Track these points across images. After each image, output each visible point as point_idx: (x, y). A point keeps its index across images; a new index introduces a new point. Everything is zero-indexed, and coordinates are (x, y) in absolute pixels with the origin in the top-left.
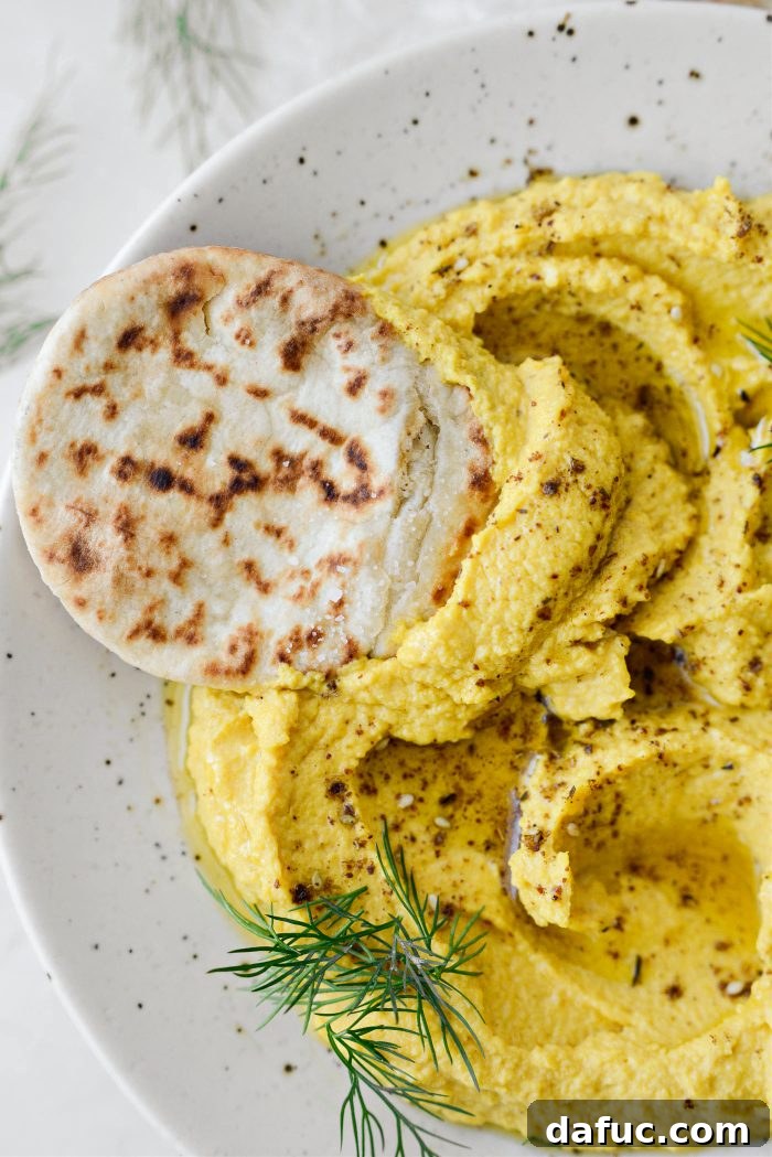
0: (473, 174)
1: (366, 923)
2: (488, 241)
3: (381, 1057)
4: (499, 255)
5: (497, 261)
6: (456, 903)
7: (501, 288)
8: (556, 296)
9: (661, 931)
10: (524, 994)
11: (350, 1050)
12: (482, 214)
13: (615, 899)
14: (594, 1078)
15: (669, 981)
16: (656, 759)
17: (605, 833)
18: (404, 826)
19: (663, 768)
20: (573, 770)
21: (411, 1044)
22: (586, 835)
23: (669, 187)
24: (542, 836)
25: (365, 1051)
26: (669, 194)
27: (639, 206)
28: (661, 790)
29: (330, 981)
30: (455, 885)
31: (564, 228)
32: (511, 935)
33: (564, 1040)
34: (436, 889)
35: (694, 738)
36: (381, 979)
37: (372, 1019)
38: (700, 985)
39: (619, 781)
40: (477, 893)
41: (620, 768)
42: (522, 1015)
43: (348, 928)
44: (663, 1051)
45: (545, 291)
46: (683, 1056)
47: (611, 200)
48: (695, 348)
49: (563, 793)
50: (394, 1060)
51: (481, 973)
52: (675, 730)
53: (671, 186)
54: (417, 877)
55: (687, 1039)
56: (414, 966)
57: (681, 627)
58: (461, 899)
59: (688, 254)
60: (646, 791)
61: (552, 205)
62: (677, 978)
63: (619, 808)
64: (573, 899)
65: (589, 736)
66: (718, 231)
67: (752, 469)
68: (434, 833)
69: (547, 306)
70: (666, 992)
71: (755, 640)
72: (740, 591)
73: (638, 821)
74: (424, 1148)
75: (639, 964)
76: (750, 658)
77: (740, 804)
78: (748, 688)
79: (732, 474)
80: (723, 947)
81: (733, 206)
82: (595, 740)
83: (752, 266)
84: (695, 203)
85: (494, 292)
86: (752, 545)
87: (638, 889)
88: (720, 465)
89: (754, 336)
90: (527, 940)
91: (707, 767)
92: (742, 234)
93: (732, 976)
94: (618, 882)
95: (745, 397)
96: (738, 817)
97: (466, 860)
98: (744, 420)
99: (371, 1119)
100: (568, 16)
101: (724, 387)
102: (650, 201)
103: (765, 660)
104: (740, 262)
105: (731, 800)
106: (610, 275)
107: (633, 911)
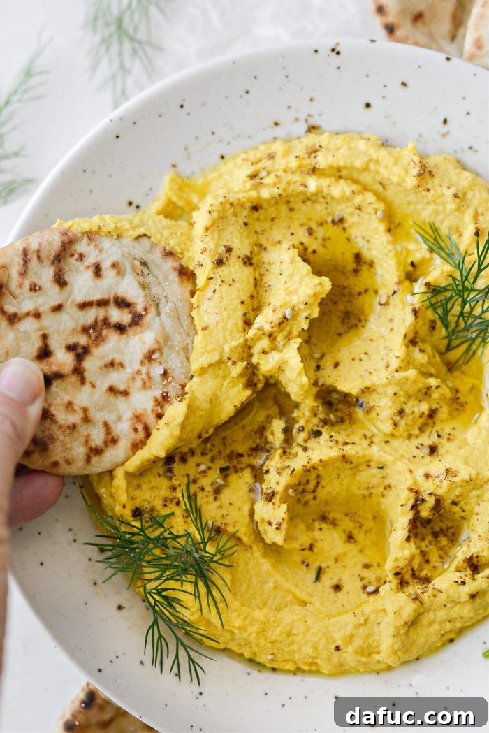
0: (276, 124)
1: (171, 533)
2: (280, 163)
3: (171, 606)
4: (285, 171)
5: (284, 174)
6: (223, 526)
7: (284, 190)
8: (315, 198)
9: (334, 554)
10: (254, 580)
11: (155, 600)
12: (278, 147)
13: (310, 534)
14: (287, 629)
15: (335, 582)
16: (341, 458)
17: (309, 497)
18: (199, 482)
19: (344, 464)
20: (296, 460)
21: (188, 599)
22: (299, 496)
23: (383, 144)
24: (273, 494)
25: (163, 601)
26: (382, 148)
27: (365, 153)
28: (342, 475)
29: (149, 562)
30: (223, 516)
31: (322, 160)
32: (251, 547)
33: (274, 607)
34: (212, 518)
35: (363, 449)
36: (176, 563)
37: (171, 584)
38: (352, 584)
39: (320, 468)
40: (234, 522)
41: (320, 461)
43: (162, 534)
44: (327, 618)
45: (309, 194)
46: (338, 622)
48: (388, 234)
49: (288, 472)
50: (179, 608)
51: (232, 566)
52: (353, 443)
53: (385, 144)
54: (203, 510)
55: (340, 614)
56: (195, 558)
57: (362, 387)
58: (226, 524)
59: (389, 182)
60: (334, 476)
61: (318, 147)
62: (340, 580)
63: (318, 483)
64: (287, 530)
65: (306, 441)
66: (407, 172)
67: (412, 305)
68: (215, 487)
69: (309, 203)
70: (333, 587)
71: (403, 399)
72: (397, 371)
73: (328, 492)
74: (190, 658)
75: (320, 571)
76: (399, 409)
77: (385, 488)
78: (396, 425)
79: (401, 306)
80: (367, 566)
81: (416, 159)
82: (309, 444)
83: (424, 193)
84: (396, 155)
85: (280, 191)
86: (407, 347)
87: (324, 530)
88: (395, 301)
89: (422, 232)
90: (260, 551)
91: (369, 466)
92: (420, 175)
93: (370, 583)
94: (313, 525)
95: (413, 264)
96: (383, 496)
97: (231, 504)
98: (411, 277)
99: (162, 640)
100: (338, 44)
101: (402, 258)
102: (371, 151)
103: (407, 411)
104: (417, 190)
105: (380, 486)
106: (345, 189)
107: (320, 541)
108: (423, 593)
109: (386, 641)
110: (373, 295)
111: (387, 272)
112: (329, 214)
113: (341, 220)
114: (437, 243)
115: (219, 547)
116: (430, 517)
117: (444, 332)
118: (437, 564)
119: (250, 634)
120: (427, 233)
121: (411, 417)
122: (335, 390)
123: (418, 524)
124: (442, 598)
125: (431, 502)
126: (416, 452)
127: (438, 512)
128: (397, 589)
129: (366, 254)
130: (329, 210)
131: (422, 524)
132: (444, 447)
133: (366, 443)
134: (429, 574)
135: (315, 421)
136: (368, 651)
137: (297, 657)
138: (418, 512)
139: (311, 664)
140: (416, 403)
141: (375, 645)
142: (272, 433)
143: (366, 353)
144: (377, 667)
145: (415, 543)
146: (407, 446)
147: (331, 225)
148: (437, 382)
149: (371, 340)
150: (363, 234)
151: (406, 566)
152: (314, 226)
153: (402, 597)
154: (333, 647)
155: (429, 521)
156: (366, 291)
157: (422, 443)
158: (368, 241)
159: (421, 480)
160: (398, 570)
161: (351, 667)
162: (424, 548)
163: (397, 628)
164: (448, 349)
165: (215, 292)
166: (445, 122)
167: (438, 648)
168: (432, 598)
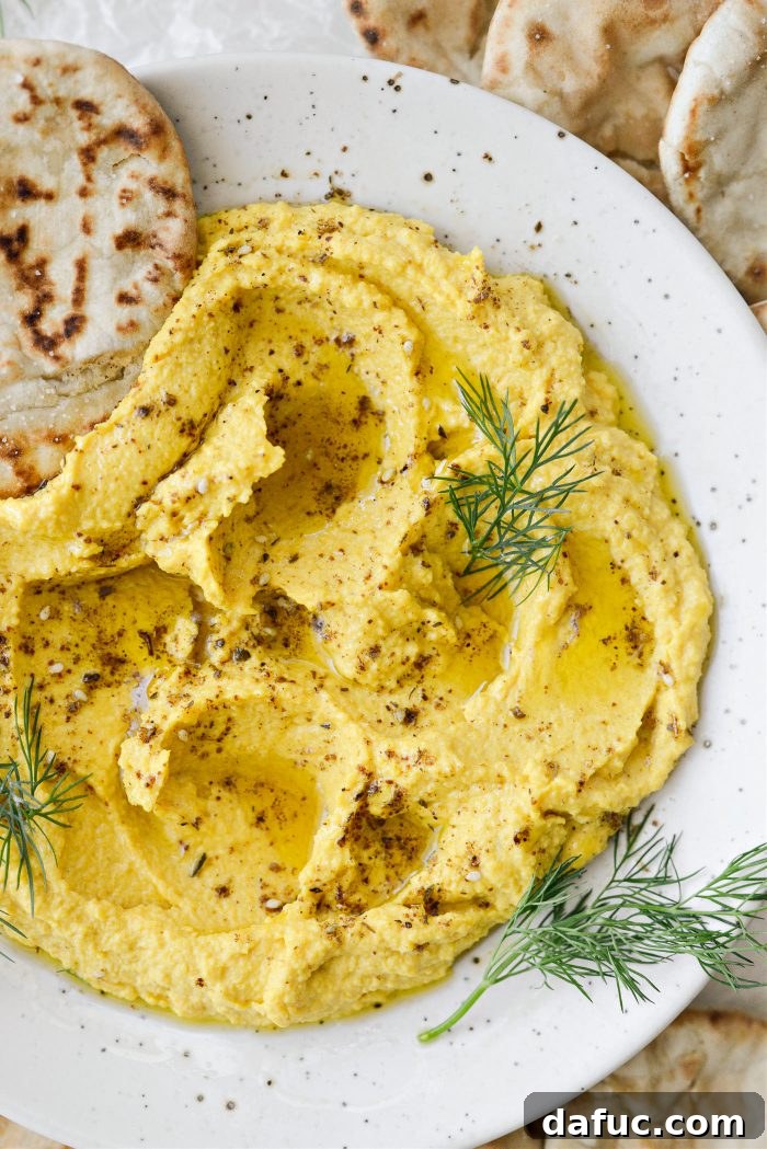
0: (284, 174)
2: (273, 238)
4: (279, 251)
5: (277, 255)
6: (70, 764)
7: (273, 279)
8: (317, 299)
9: (230, 840)
10: (100, 855)
12: (278, 213)
13: (201, 802)
14: (131, 938)
15: (222, 882)
16: (269, 700)
17: (211, 747)
18: (48, 688)
19: (273, 710)
20: (201, 687)
22: (194, 743)
23: (437, 241)
24: (154, 732)
26: (434, 248)
27: (406, 249)
28: (267, 727)
30: (74, 749)
31: (338, 247)
32: (106, 804)
33: (120, 901)
34: (57, 748)
35: (305, 693)
38: (246, 892)
39: (233, 708)
40: (89, 761)
41: (236, 697)
42: (93, 870)
44: (194, 934)
45: (308, 292)
46: (209, 944)
47: (384, 236)
48: (415, 378)
49: (184, 703)
51: (70, 827)
52: (292, 681)
53: (440, 241)
54: (45, 733)
55: (217, 931)
56: (14, 805)
57: (323, 601)
58: (75, 761)
59: (433, 301)
60: (254, 724)
61: (337, 225)
62: (230, 881)
63: (228, 729)
64: (162, 791)
65: (223, 663)
66: (461, 291)
67: (426, 493)
68: (71, 701)
69: (307, 305)
70: (216, 890)
71: (381, 632)
72: (380, 588)
73: (241, 746)
75: (203, 861)
76: (372, 644)
77: (327, 759)
78: (363, 668)
79: (409, 491)
80: (276, 868)
81: (479, 276)
82: (227, 669)
83: (478, 329)
84: (451, 263)
85: (265, 280)
86: (405, 554)
87: (224, 800)
88: (403, 481)
89: (467, 387)
90: (119, 811)
91: (309, 720)
92: (477, 301)
93: (274, 894)
94: (209, 789)
95: (441, 432)
96: (323, 769)
97: (90, 732)
98: (435, 451)
100: (399, 75)
101: (427, 419)
102: (415, 248)
103: (383, 650)
104: (470, 323)
105: (321, 753)
106: (364, 297)
107: (213, 817)
108: (345, 927)
109: (274, 982)
110: (375, 464)
111: (400, 435)
112: (334, 328)
113: (351, 342)
114: (485, 404)
115: (58, 793)
116: (384, 817)
117: (466, 545)
118: (379, 888)
119: (73, 935)
120: (475, 392)
121: (387, 661)
122: (285, 596)
123: (364, 822)
124: (375, 938)
125: (388, 795)
126: (384, 715)
127: (397, 811)
128: (311, 913)
129: (378, 402)
130: (335, 323)
131: (370, 825)
132: (430, 715)
133: (314, 683)
134: (364, 901)
135: (245, 635)
136: (242, 997)
137: (139, 982)
138: (367, 805)
139: (159, 997)
140: (400, 641)
141: (257, 989)
142: (176, 640)
143: (342, 550)
144: (258, 1022)
145: (352, 850)
146: (373, 702)
147: (334, 345)
148: (440, 616)
149: (355, 532)
150: (379, 369)
151: (331, 882)
152: (308, 342)
153: (314, 925)
154: (193, 979)
155: (381, 822)
156: (366, 456)
157: (398, 703)
158: (384, 383)
159: (380, 758)
160: (318, 885)
161: (218, 1014)
162: (365, 861)
163: (293, 973)
164: (468, 571)
165: (115, 447)
166: (539, 227)
167: (354, 1013)
168: (357, 938)
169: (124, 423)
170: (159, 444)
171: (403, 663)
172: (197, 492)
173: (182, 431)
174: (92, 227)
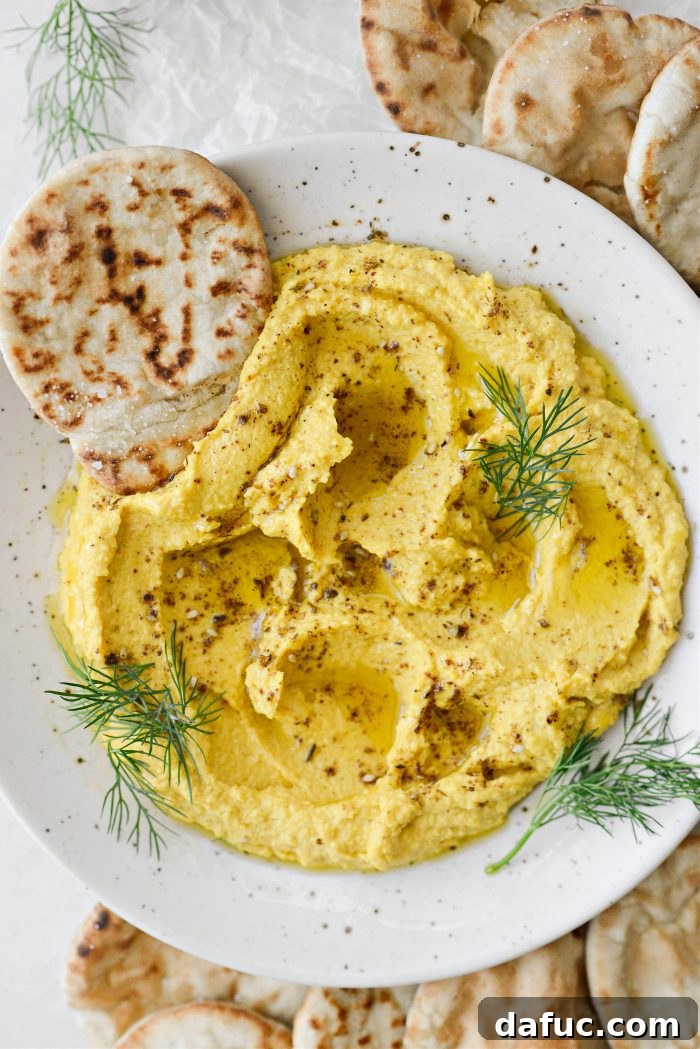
0: (335, 224)
1: (147, 687)
2: (331, 275)
3: (138, 770)
4: (336, 285)
5: (334, 288)
6: (209, 686)
7: (333, 308)
8: (368, 319)
9: (333, 732)
10: (237, 751)
11: (120, 761)
12: (332, 255)
13: (309, 706)
14: (266, 812)
15: (329, 764)
16: (354, 628)
17: (313, 664)
18: (187, 629)
19: (358, 634)
20: (303, 622)
21: (156, 765)
22: (301, 662)
23: (456, 268)
24: (271, 658)
25: (129, 763)
26: (454, 274)
27: (433, 277)
28: (354, 646)
29: (117, 716)
30: (210, 674)
31: (381, 280)
32: (238, 713)
33: (254, 785)
34: (198, 674)
35: (381, 620)
36: (149, 722)
37: (137, 746)
38: (348, 771)
39: (328, 635)
40: (223, 682)
41: (330, 628)
42: (232, 764)
43: (137, 688)
44: (312, 806)
45: (361, 314)
46: (324, 813)
47: (416, 269)
48: (447, 374)
49: (290, 635)
50: (145, 774)
51: (213, 733)
52: (371, 612)
54: (188, 663)
55: (329, 802)
56: (171, 721)
57: (390, 550)
58: (212, 683)
59: (457, 315)
60: (344, 645)
61: (378, 261)
62: (335, 763)
64: (279, 702)
65: (318, 601)
66: (478, 308)
67: (462, 462)
68: (205, 638)
69: (361, 323)
70: (326, 770)
71: (435, 570)
72: (432, 537)
73: (336, 661)
74: (152, 830)
75: (314, 749)
76: (429, 579)
77: (402, 667)
78: (423, 598)
79: (449, 461)
80: (369, 751)
81: (491, 294)
82: (320, 605)
83: (493, 336)
84: (468, 285)
85: (327, 309)
86: (449, 510)
87: (325, 702)
88: (444, 452)
89: (487, 378)
90: (248, 718)
91: (386, 639)
92: (491, 315)
93: (369, 770)
94: (314, 695)
95: (471, 414)
96: (399, 674)
97: (221, 660)
98: (467, 428)
99: (123, 805)
100: (418, 144)
101: (459, 405)
102: (440, 276)
103: (438, 583)
104: (487, 331)
105: (397, 663)
106: (404, 316)
107: (318, 716)
108: (424, 794)
109: (374, 838)
110: (420, 439)
111: (440, 417)
112: (382, 338)
114: (503, 390)
115: (202, 709)
116: (447, 708)
117: (496, 497)
118: (448, 761)
119: (222, 813)
120: (494, 380)
121: (442, 591)
122: (360, 547)
123: (433, 713)
124: (446, 801)
125: (449, 692)
126: (442, 631)
127: (457, 704)
128: (398, 784)
129: (419, 392)
130: (383, 335)
131: (438, 714)
132: (477, 629)
133: (386, 612)
134: (437, 772)
135: (332, 578)
136: (351, 850)
137: (273, 844)
138: (434, 701)
139: (289, 853)
140: (451, 575)
141: (362, 843)
142: (280, 585)
143: (401, 509)
144: (364, 867)
145: (425, 735)
146: (433, 622)
147: (383, 351)
148: (479, 554)
149: (410, 494)
150: (419, 368)
151: (411, 760)
152: (363, 350)
153: (400, 794)
154: (314, 840)
155: (445, 712)
156: (414, 434)
157: (452, 621)
158: (424, 377)
159: (441, 666)
160: (402, 763)
161: (333, 863)
162: (436, 742)
163: (388, 830)
164: (499, 516)
165: (224, 448)
166: (535, 250)
167: (436, 855)
168: (434, 801)
169: (229, 429)
170: (257, 443)
171: (454, 591)
172: (288, 476)
173: (273, 431)
174: (193, 281)
